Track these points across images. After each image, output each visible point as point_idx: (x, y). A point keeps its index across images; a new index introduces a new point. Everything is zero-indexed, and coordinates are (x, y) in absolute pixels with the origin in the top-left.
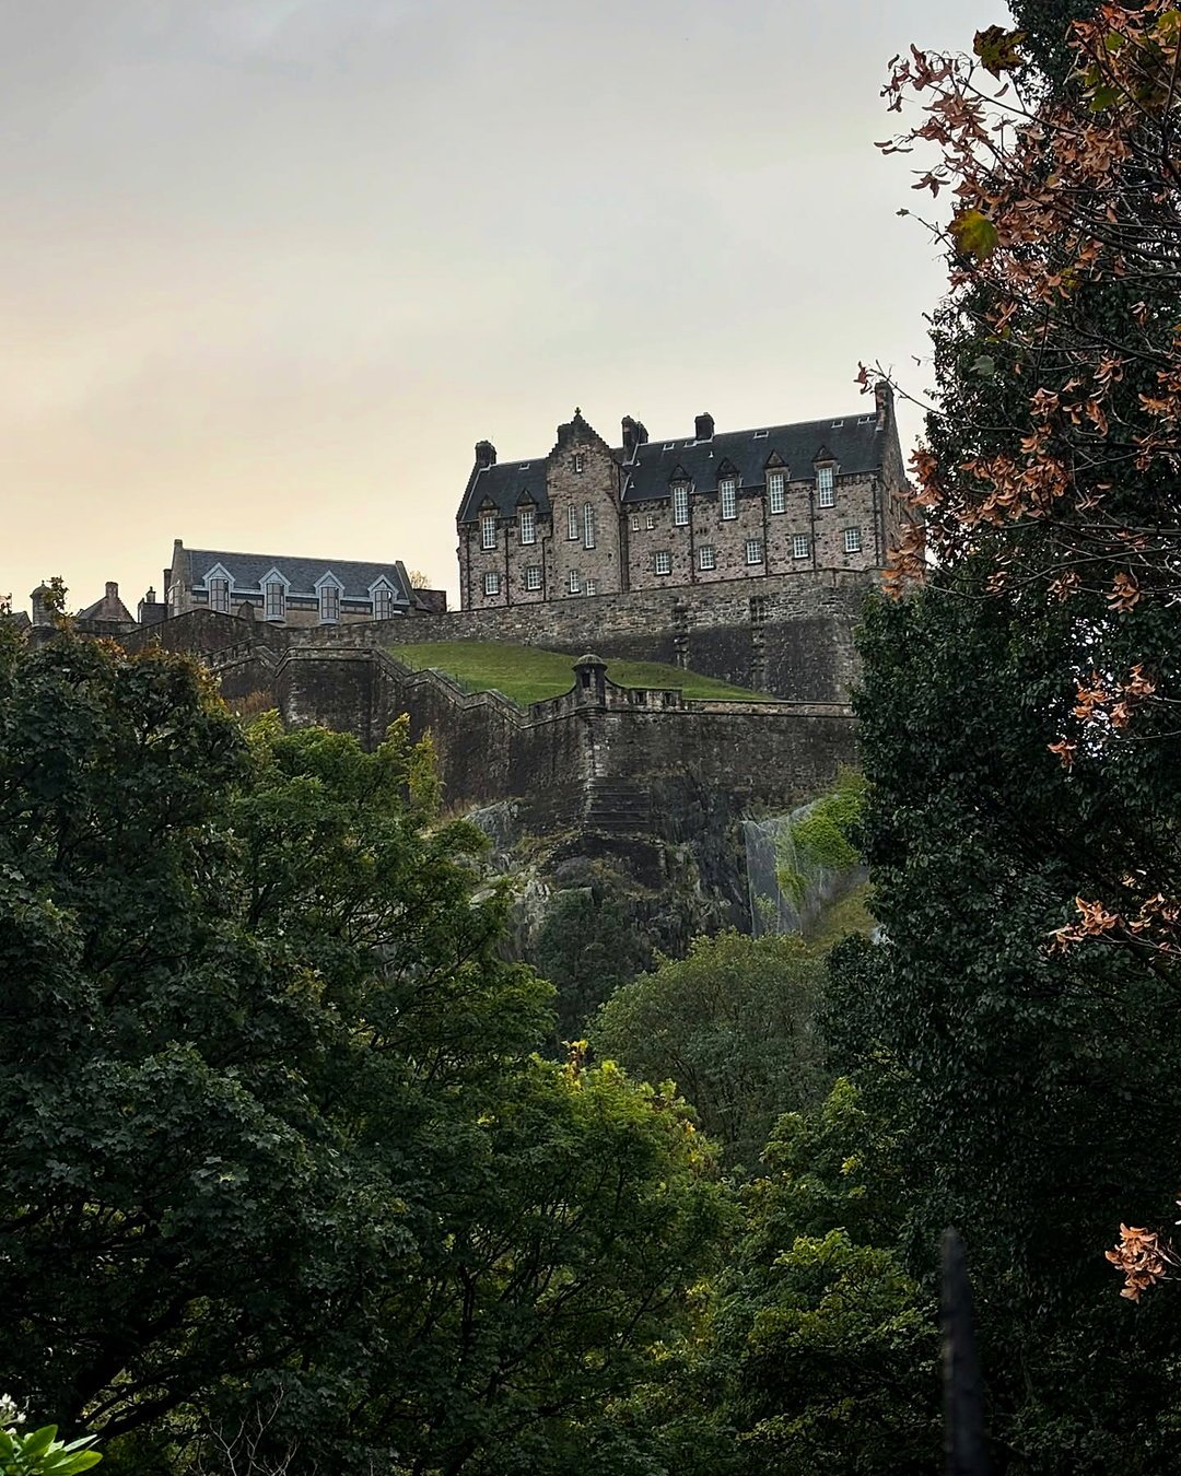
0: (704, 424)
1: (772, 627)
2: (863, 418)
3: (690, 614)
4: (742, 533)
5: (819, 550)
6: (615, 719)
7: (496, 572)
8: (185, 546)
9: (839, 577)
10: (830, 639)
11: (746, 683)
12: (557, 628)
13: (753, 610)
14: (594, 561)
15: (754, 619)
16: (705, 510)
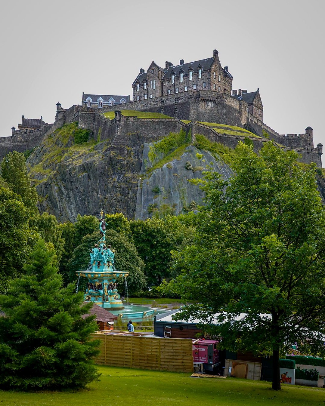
0: (182, 62)
1: (179, 104)
2: (211, 58)
3: (164, 102)
4: (184, 85)
5: (198, 88)
6: (123, 123)
7: (139, 96)
8: (84, 94)
9: (192, 93)
10: (189, 106)
11: (173, 116)
12: (140, 106)
13: (176, 101)
14: (155, 92)
15: (176, 103)
16: (177, 80)
